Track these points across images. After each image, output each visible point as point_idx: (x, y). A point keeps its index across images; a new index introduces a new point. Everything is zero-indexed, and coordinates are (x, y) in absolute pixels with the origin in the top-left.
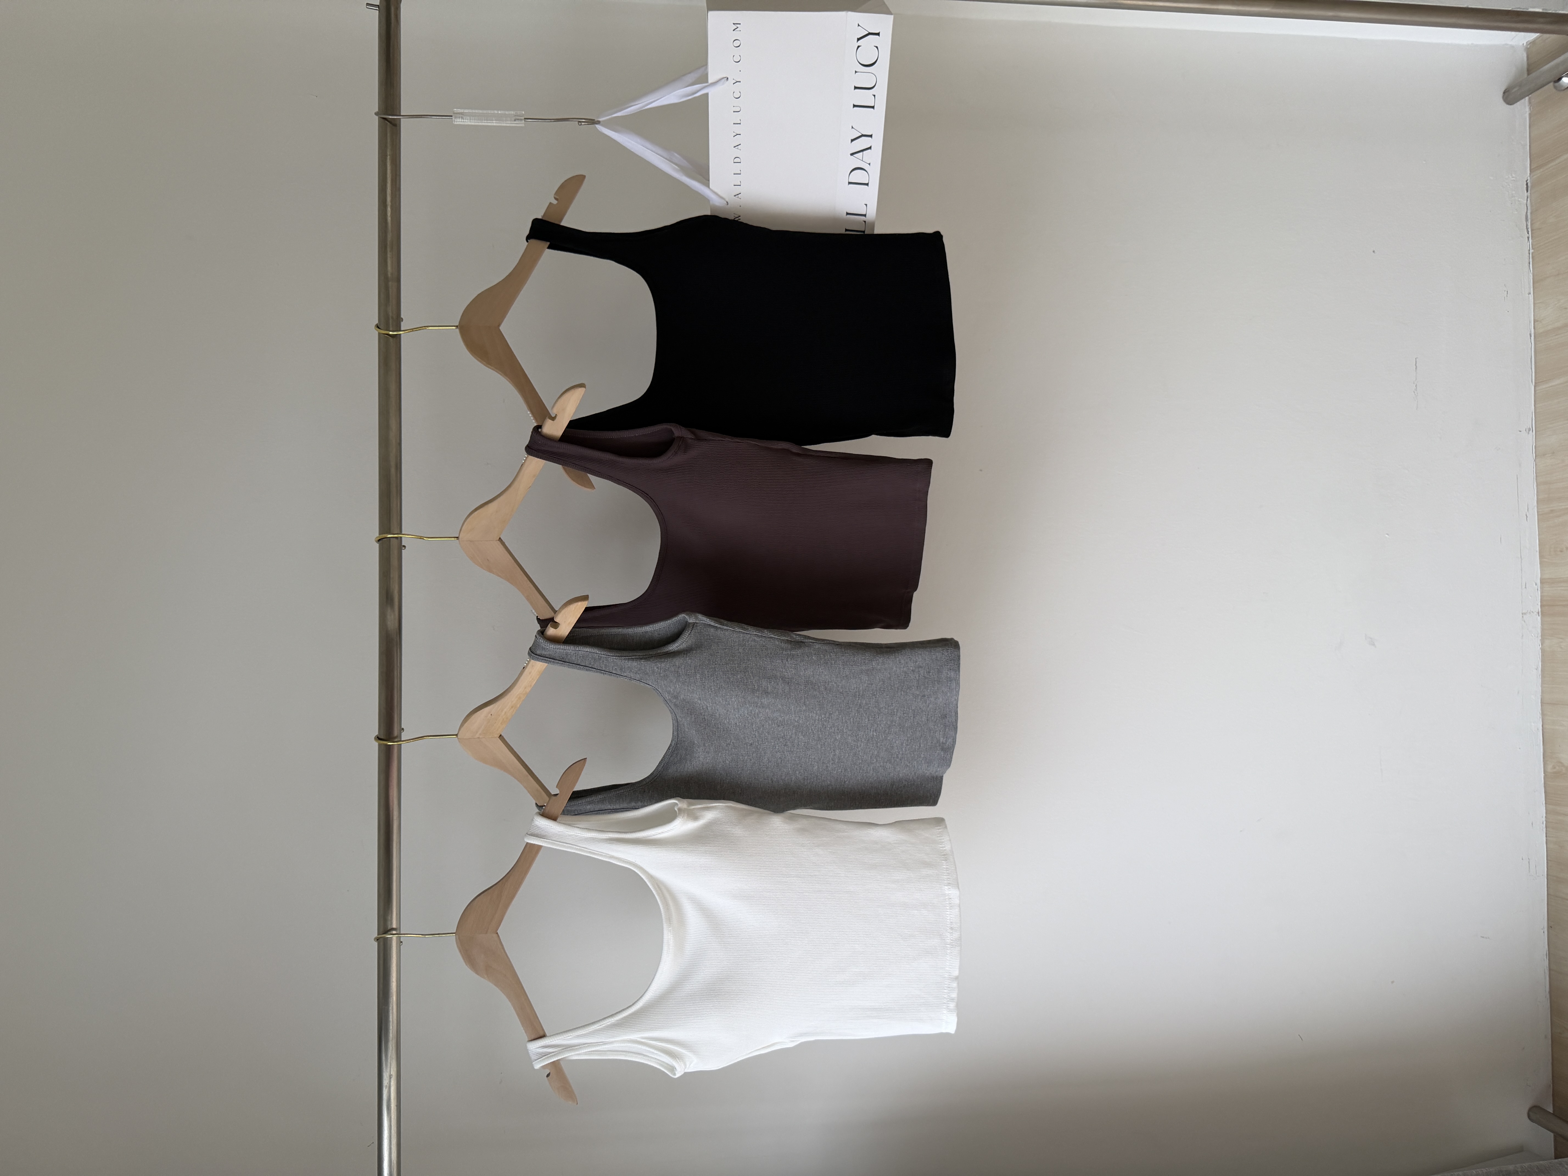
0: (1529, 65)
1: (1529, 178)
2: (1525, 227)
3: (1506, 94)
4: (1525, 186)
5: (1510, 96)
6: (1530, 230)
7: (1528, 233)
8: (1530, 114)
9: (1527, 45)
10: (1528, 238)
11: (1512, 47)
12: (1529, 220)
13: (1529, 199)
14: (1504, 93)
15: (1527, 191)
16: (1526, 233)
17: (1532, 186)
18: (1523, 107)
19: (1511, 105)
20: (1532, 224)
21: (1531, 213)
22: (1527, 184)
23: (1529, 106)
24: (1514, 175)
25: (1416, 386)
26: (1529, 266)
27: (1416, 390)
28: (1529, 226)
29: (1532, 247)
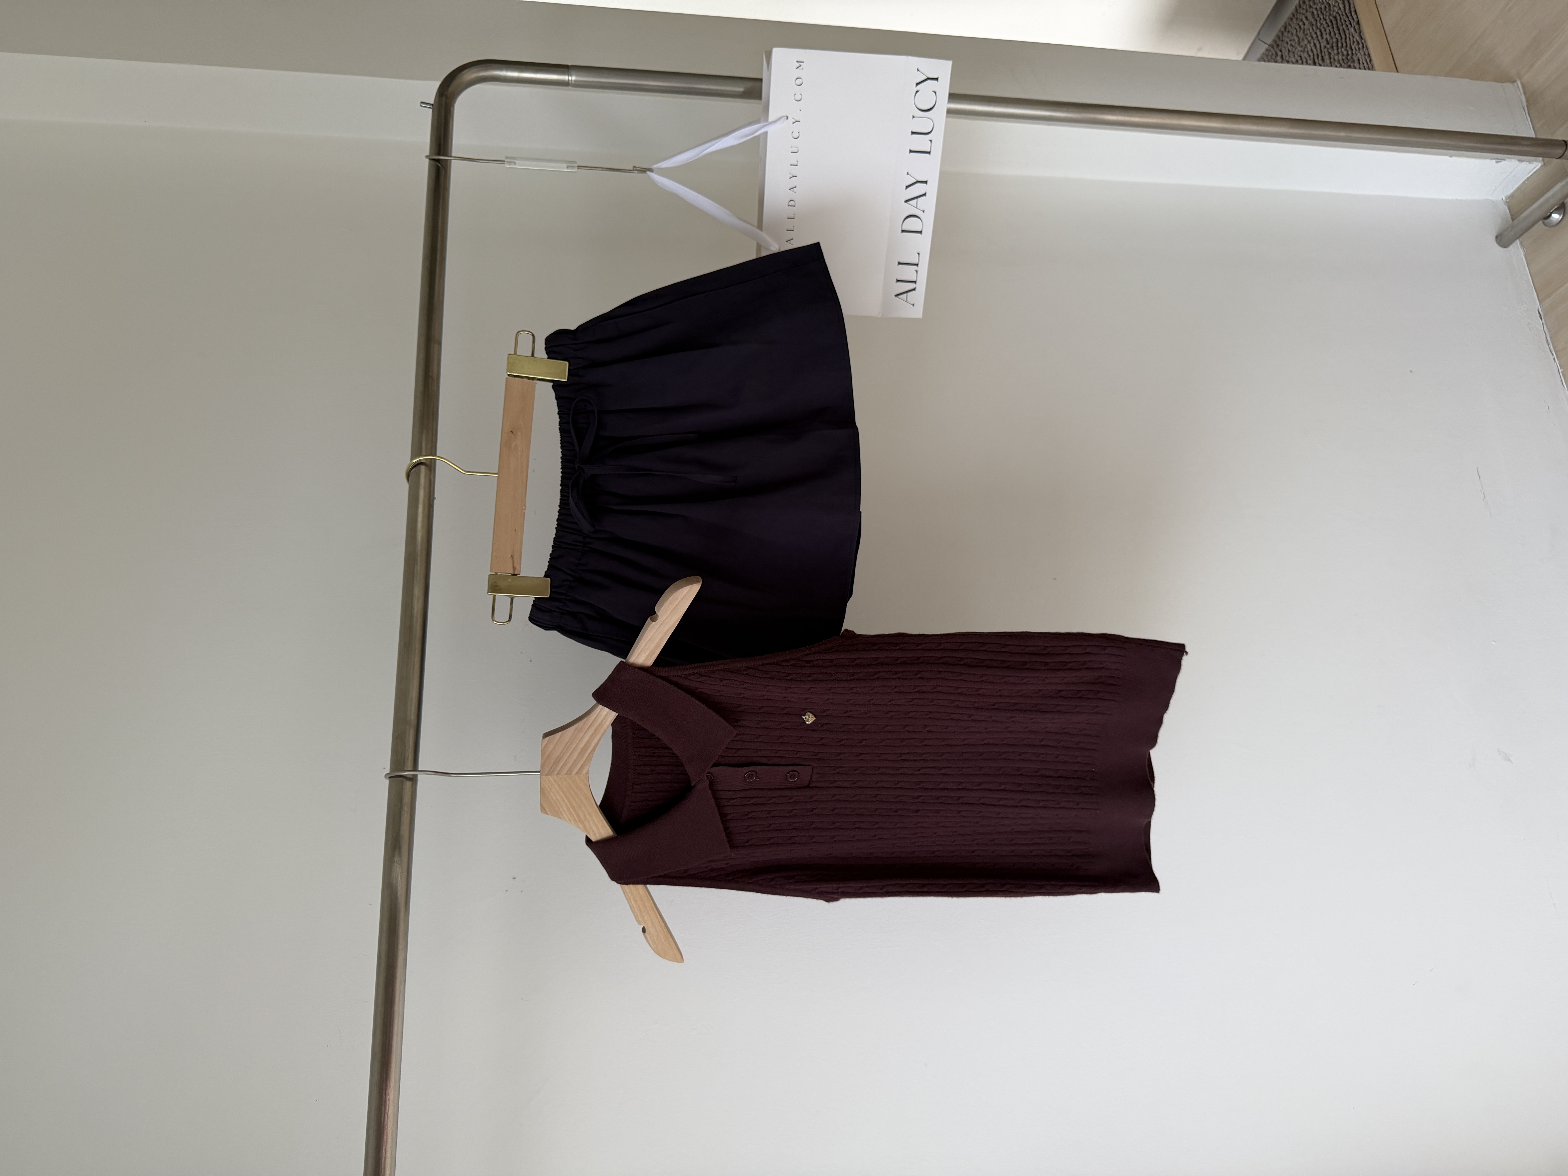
0: (1511, 215)
1: (1540, 308)
2: (1549, 350)
3: (1499, 238)
4: (1538, 315)
5: (1503, 240)
6: (1554, 352)
7: (1553, 355)
8: (1525, 256)
9: (1506, 199)
10: (1554, 359)
11: (1492, 201)
12: (1551, 344)
13: (1545, 326)
14: (1497, 237)
15: (1541, 319)
16: (1551, 355)
17: (1545, 315)
18: (1516, 250)
19: (1505, 247)
20: (1554, 347)
21: (1551, 338)
22: (1539, 313)
23: (1521, 248)
24: (1525, 306)
25: (1484, 494)
26: (1563, 384)
27: (1485, 498)
28: (1552, 349)
29: (1560, 367)
